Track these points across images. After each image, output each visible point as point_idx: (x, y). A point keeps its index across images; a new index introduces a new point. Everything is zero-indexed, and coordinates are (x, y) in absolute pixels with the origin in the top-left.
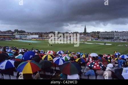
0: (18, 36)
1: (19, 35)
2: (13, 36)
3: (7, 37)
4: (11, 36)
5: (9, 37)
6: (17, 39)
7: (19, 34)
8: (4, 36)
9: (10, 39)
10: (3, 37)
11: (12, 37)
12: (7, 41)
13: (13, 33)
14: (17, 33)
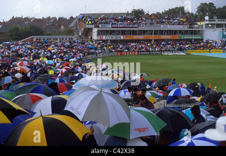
0: (212, 35)
1: (220, 30)
2: (193, 33)
3: (168, 37)
4: (186, 32)
5: (177, 37)
6: (209, 46)
7: (219, 26)
8: (156, 32)
9: (181, 50)
10: (153, 37)
11: (190, 40)
12: (168, 57)
13: (192, 19)
14: (211, 18)
